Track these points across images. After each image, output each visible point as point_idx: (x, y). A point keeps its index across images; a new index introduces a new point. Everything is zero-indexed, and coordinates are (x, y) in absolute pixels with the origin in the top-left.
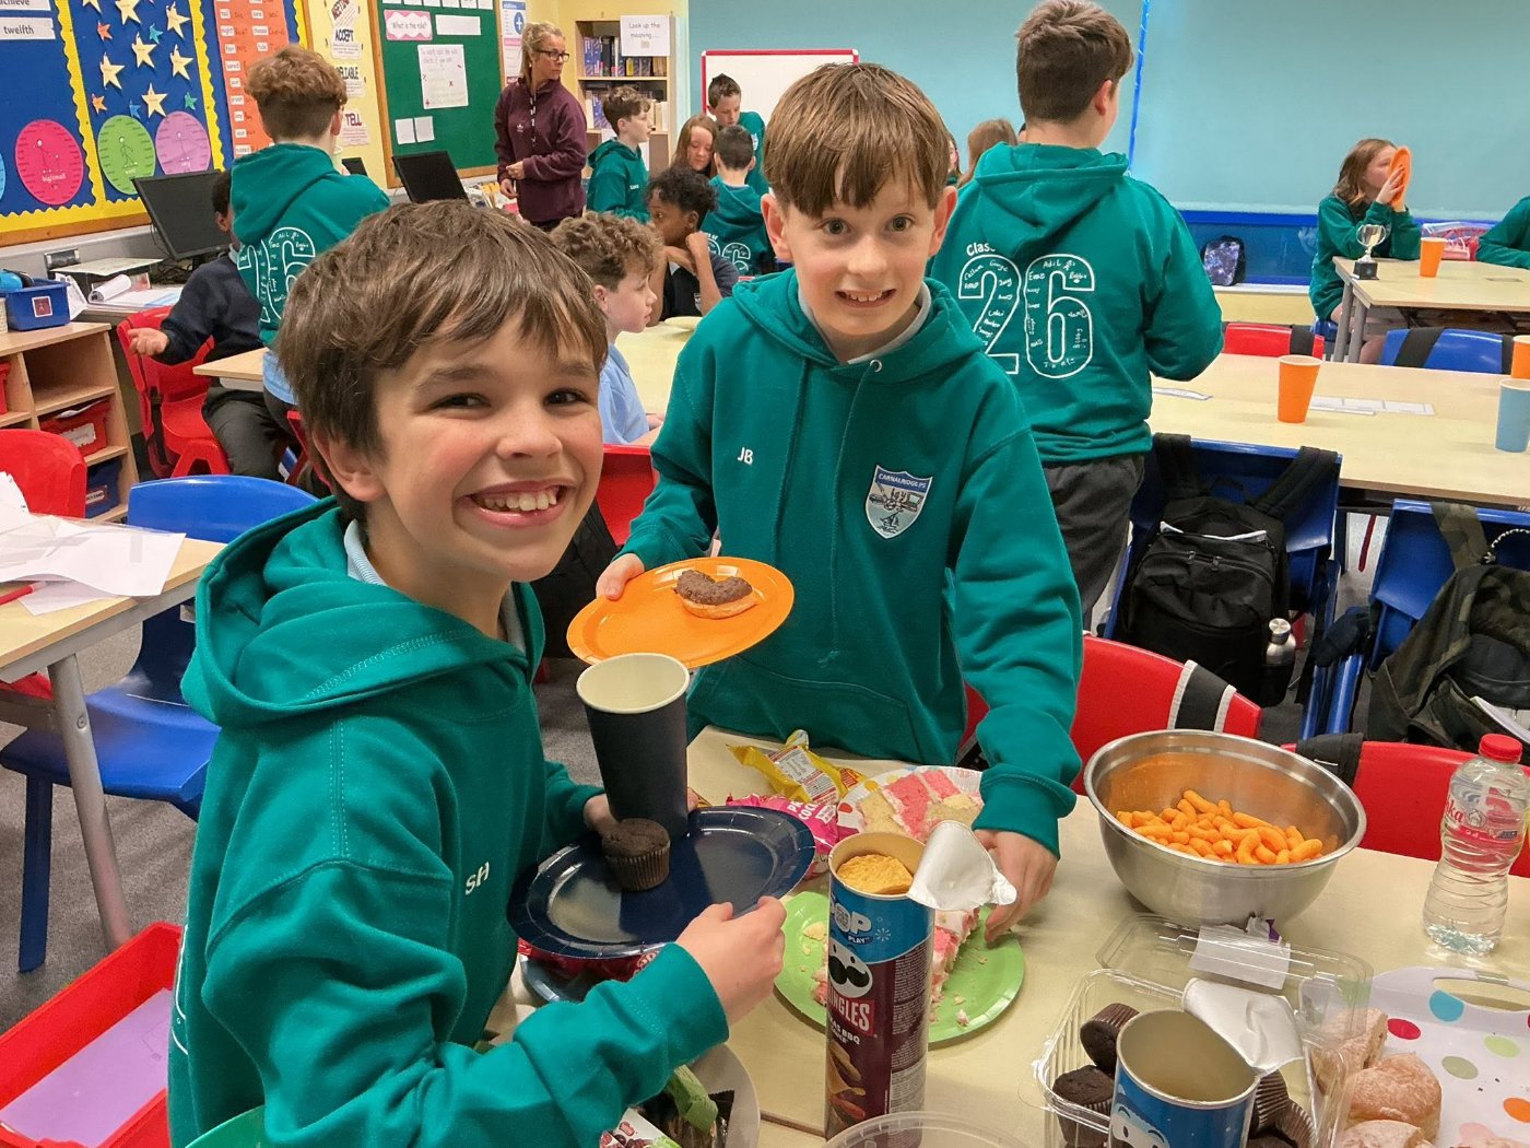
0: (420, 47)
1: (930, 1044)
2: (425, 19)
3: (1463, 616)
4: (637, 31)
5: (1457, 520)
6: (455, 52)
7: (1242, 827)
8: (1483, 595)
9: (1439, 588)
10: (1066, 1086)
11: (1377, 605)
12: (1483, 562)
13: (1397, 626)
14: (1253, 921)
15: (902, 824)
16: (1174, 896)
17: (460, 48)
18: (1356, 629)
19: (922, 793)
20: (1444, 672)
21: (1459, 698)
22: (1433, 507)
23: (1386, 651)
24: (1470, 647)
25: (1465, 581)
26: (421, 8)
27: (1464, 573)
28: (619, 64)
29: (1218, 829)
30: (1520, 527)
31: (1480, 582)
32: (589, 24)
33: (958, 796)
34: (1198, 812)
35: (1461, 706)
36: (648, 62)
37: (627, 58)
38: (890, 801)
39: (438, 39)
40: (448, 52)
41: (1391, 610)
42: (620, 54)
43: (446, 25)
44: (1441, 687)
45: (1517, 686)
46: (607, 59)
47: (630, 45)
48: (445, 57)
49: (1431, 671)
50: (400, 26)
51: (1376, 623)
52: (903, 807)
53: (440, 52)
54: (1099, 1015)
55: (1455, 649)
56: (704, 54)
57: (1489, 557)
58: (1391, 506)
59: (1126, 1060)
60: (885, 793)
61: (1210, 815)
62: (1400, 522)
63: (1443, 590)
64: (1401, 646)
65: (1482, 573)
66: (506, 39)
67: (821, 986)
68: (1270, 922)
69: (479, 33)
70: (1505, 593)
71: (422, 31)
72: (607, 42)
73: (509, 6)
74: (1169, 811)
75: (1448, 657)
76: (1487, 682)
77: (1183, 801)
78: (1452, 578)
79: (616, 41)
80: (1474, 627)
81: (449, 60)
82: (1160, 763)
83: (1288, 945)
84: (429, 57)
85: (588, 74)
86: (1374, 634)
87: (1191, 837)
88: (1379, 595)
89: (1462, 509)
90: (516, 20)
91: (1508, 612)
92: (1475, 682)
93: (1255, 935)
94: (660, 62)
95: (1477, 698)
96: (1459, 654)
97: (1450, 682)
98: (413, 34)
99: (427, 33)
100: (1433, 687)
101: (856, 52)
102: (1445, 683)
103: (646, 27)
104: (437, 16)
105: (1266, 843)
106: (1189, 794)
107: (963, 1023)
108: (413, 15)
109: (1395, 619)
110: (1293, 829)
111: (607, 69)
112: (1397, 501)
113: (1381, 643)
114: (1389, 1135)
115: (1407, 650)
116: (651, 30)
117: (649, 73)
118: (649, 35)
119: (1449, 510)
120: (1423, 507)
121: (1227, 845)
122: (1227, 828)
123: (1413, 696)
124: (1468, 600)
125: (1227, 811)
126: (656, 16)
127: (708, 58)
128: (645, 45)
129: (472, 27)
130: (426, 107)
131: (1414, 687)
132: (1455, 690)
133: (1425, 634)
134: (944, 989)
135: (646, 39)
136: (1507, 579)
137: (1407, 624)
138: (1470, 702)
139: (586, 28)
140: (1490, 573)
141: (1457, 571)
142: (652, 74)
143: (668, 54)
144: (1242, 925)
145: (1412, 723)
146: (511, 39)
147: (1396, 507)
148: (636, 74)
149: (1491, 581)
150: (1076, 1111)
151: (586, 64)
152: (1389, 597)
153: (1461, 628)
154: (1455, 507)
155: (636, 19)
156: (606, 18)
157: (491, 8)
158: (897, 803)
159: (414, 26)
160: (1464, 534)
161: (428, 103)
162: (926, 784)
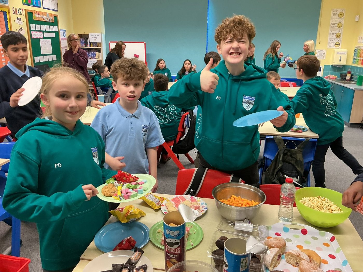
0: (40, 40)
1: (186, 250)
2: (41, 33)
3: (281, 159)
4: (93, 37)
5: (278, 139)
6: (49, 41)
7: (243, 201)
8: (285, 154)
9: (276, 153)
10: (214, 253)
11: (264, 157)
12: (284, 148)
13: (269, 162)
14: (245, 220)
15: (175, 207)
16: (231, 215)
17: (50, 40)
18: (260, 163)
19: (179, 200)
20: (278, 170)
21: (281, 176)
22: (274, 137)
23: (267, 167)
24: (283, 165)
25: (281, 151)
26: (40, 31)
27: (281, 150)
28: (89, 44)
29: (239, 202)
30: (290, 140)
31: (284, 152)
32: (81, 35)
33: (186, 201)
34: (235, 199)
35: (282, 177)
36: (96, 44)
37: (91, 43)
38: (172, 203)
39: (44, 38)
40: (47, 41)
41: (267, 159)
42: (89, 42)
43: (46, 35)
44: (278, 174)
45: (293, 172)
46: (86, 43)
47: (91, 40)
48: (46, 42)
49: (276, 171)
50: (35, 35)
51: (265, 162)
52: (175, 204)
53: (45, 41)
54: (219, 239)
55: (280, 166)
56: (110, 42)
57: (285, 147)
58: (265, 138)
59: (226, 247)
60: (171, 201)
61: (237, 199)
62: (268, 141)
63: (277, 154)
64: (270, 166)
65: (284, 150)
66: (61, 38)
67: (162, 241)
68: (249, 220)
69: (55, 37)
70: (289, 154)
71: (40, 36)
72: (86, 39)
73: (62, 30)
74: (229, 199)
75: (279, 167)
76: (287, 172)
77: (231, 197)
78: (278, 152)
79: (88, 39)
80: (284, 161)
81: (47, 43)
82: (227, 190)
83: (252, 224)
84: (42, 42)
85: (82, 46)
86: (264, 164)
87: (233, 204)
88: (265, 156)
89: (279, 137)
90: (64, 34)
91: (290, 158)
92: (285, 172)
93: (246, 223)
94: (99, 44)
95: (285, 175)
96: (281, 167)
97: (279, 173)
98: (38, 37)
99: (42, 37)
100: (277, 174)
101: (145, 43)
102: (278, 173)
103: (96, 36)
104: (44, 33)
105: (248, 204)
106: (233, 195)
107: (192, 245)
108: (38, 33)
109: (268, 160)
110: (253, 201)
111: (86, 45)
112: (266, 136)
113: (266, 165)
114: (274, 250)
115: (271, 166)
116: (96, 37)
117: (96, 46)
118: (96, 38)
119: (277, 137)
120: (272, 137)
121: (240, 205)
122: (240, 202)
123: (273, 176)
124: (282, 155)
125: (240, 198)
126: (98, 34)
127: (111, 43)
128: (95, 40)
129: (53, 35)
130: (42, 54)
131: (273, 174)
132: (281, 174)
133: (274, 163)
134: (187, 239)
135: (96, 39)
136: (289, 151)
137: (271, 161)
138: (284, 176)
139: (81, 36)
140: (285, 150)
141: (279, 150)
142: (97, 46)
143: (101, 42)
144: (243, 221)
145: (273, 182)
146: (62, 38)
147: (266, 137)
148: (93, 46)
149: (286, 151)
150: (217, 257)
151: (81, 44)
152: (267, 156)
153: (281, 161)
154: (278, 137)
155: (93, 34)
156: (86, 34)
157: (57, 31)
158: (174, 203)
159: (39, 35)
160: (280, 142)
161: (42, 53)
162: (180, 199)
